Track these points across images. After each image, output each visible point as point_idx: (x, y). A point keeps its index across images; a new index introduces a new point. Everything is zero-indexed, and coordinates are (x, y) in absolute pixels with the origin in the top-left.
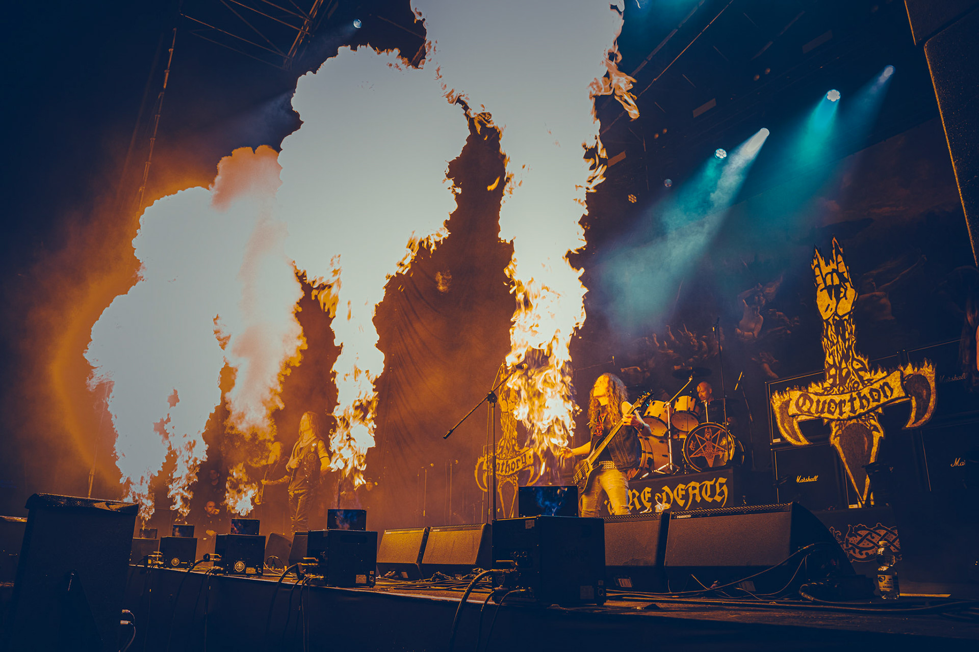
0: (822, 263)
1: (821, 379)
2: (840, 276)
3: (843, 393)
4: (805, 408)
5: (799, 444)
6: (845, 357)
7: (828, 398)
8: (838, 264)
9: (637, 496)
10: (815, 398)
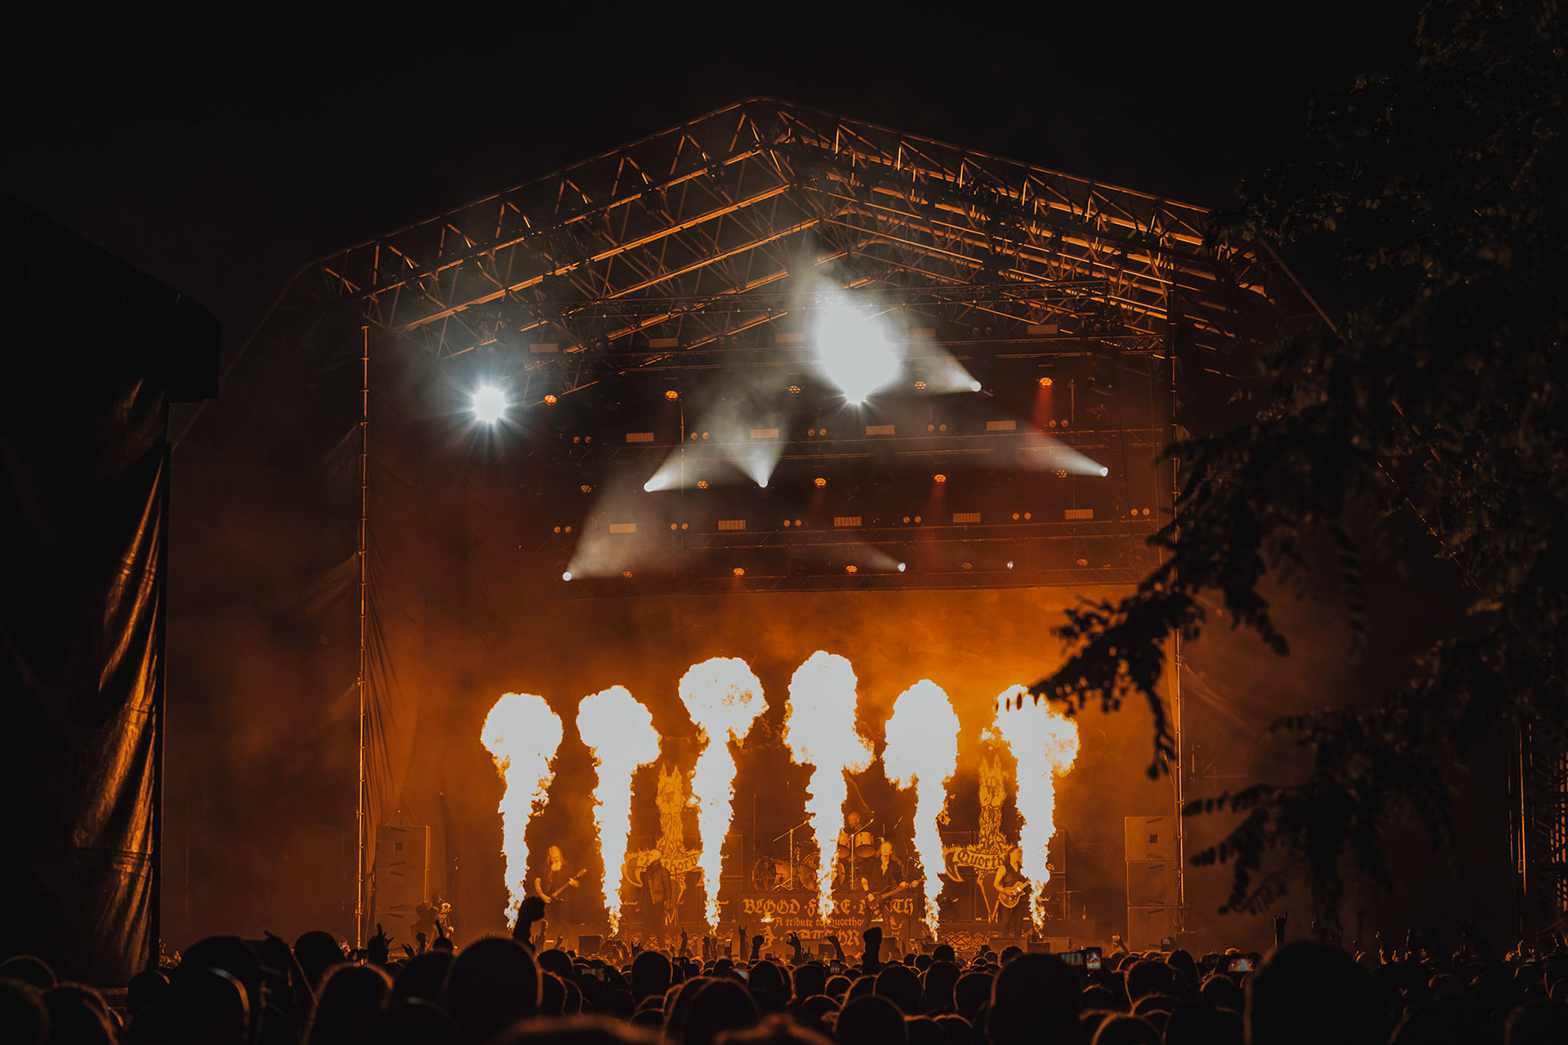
0: (987, 769)
1: (975, 841)
2: (997, 781)
3: (988, 854)
4: (964, 859)
5: (957, 880)
6: (993, 832)
7: (979, 856)
8: (997, 773)
9: (836, 905)
10: (971, 854)
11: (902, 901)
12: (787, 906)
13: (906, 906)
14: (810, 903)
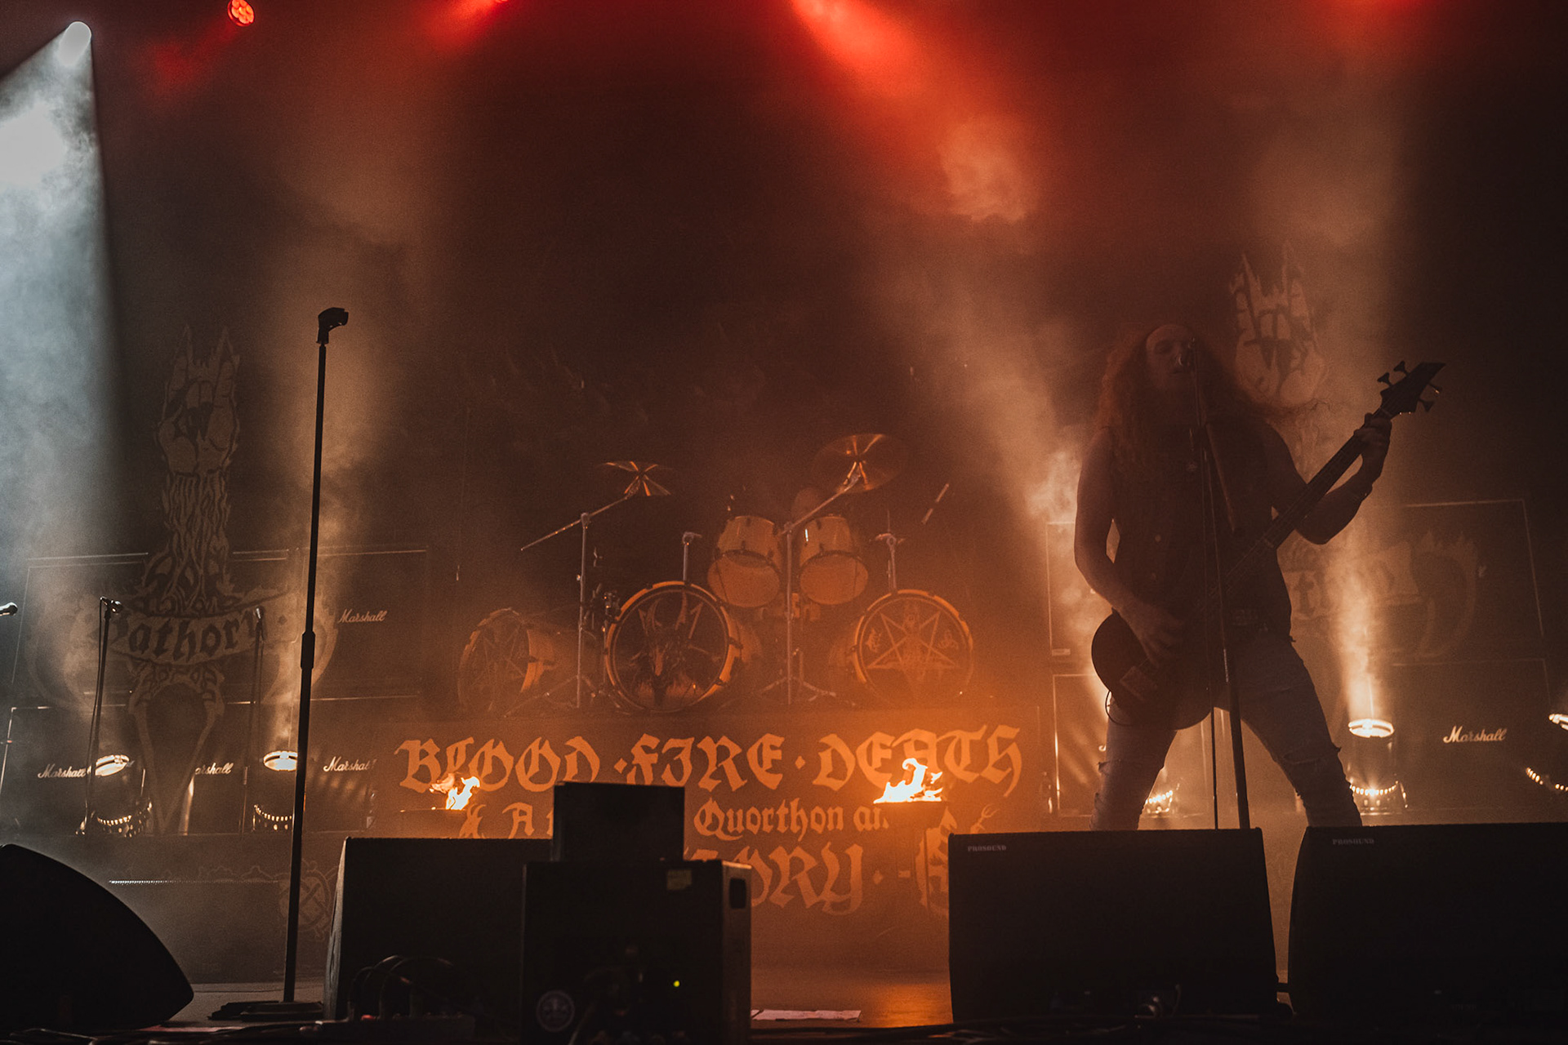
0: (1256, 286)
9: (733, 754)
11: (978, 736)
12: (555, 762)
13: (994, 756)
14: (637, 751)
